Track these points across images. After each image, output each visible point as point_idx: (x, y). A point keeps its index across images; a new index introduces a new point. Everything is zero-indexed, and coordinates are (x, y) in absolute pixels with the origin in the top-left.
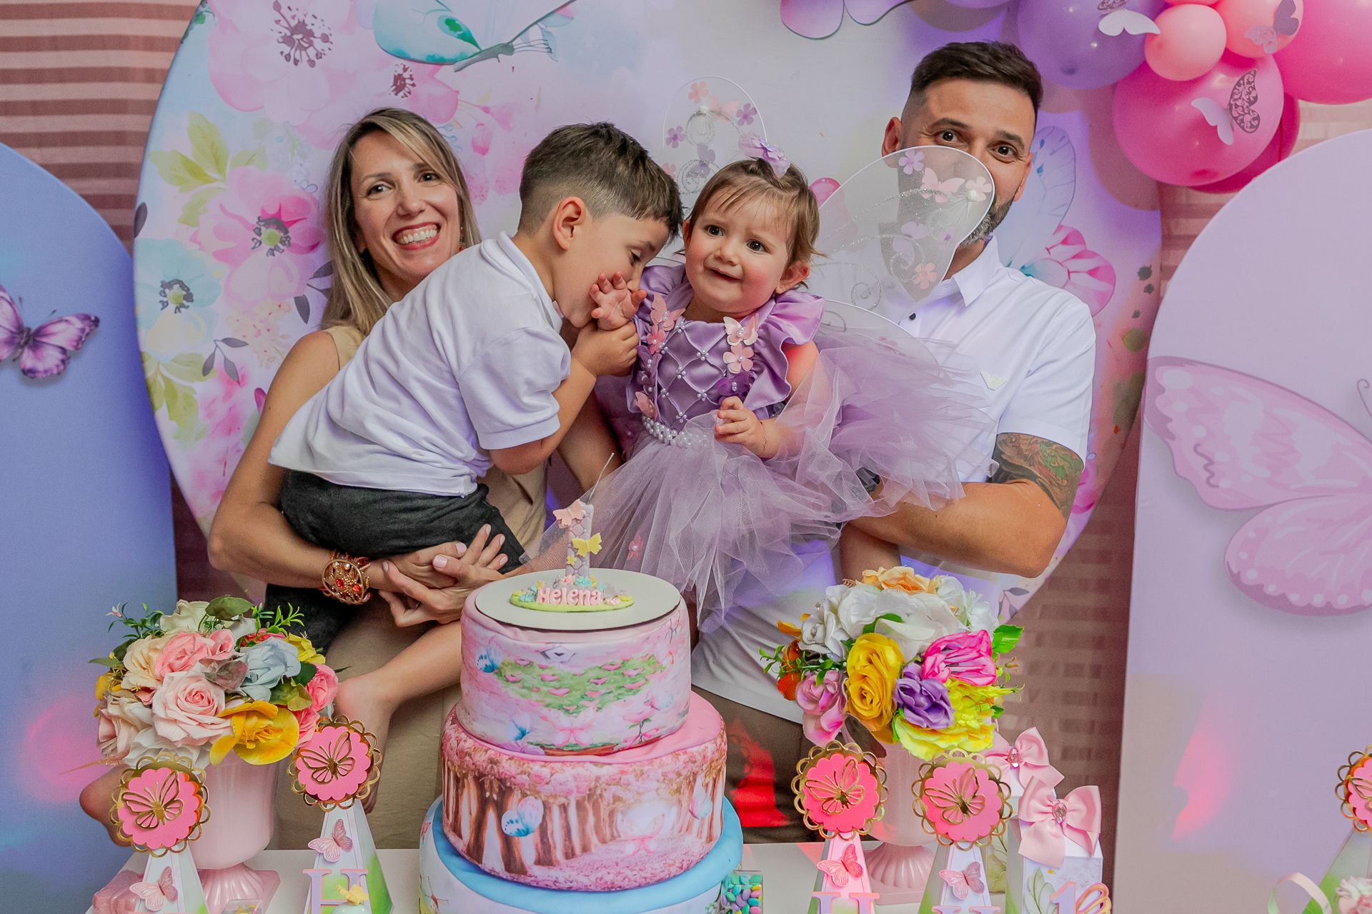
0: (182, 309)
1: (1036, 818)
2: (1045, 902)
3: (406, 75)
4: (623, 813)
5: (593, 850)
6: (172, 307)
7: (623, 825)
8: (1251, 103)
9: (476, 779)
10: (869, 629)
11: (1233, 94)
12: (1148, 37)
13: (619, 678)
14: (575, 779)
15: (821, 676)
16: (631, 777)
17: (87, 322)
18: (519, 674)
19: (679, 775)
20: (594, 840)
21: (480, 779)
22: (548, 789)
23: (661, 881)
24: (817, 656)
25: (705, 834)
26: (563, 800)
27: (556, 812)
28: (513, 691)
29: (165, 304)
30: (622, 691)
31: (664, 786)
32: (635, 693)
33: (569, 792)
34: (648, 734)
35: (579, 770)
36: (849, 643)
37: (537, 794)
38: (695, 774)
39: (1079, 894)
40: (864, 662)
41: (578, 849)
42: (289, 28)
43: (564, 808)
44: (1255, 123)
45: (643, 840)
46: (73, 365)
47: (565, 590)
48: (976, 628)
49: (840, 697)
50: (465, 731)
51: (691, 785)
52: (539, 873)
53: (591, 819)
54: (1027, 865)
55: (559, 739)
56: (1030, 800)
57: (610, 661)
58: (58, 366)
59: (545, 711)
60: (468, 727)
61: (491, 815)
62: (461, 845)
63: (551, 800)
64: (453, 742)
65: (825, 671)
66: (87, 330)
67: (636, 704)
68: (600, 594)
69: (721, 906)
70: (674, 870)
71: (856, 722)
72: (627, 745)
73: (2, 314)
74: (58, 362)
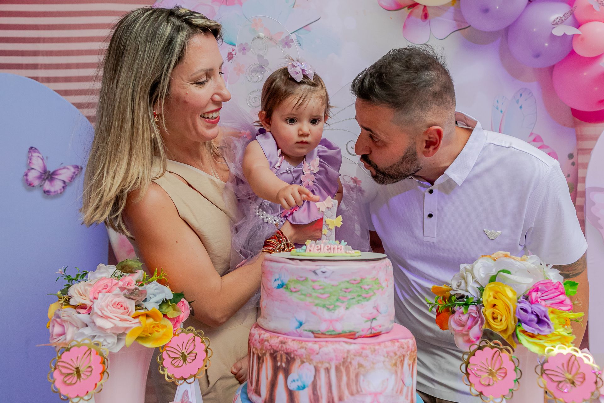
3: (233, 53)
4: (364, 375)
5: (346, 399)
7: (364, 384)
9: (271, 355)
10: (493, 279)
12: (575, 37)
13: (359, 289)
14: (335, 351)
15: (466, 309)
16: (368, 352)
17: (77, 169)
18: (299, 286)
19: (396, 354)
20: (346, 393)
21: (274, 357)
22: (316, 358)
24: (463, 296)
25: (409, 398)
26: (327, 365)
27: (323, 373)
28: (295, 298)
30: (360, 298)
31: (387, 360)
32: (368, 301)
33: (331, 360)
34: (376, 328)
35: (337, 346)
36: (481, 290)
37: (310, 361)
38: (404, 356)
40: (493, 298)
41: (336, 399)
43: (328, 370)
45: (376, 395)
46: (68, 189)
47: (322, 245)
48: (554, 281)
49: (481, 319)
50: (264, 329)
51: (402, 362)
53: (344, 377)
55: (323, 327)
57: (354, 278)
58: (61, 190)
59: (315, 309)
61: (281, 377)
62: (259, 401)
63: (320, 365)
64: (257, 337)
66: (76, 173)
68: (343, 247)
71: (491, 332)
72: (363, 333)
73: (37, 164)
74: (61, 188)
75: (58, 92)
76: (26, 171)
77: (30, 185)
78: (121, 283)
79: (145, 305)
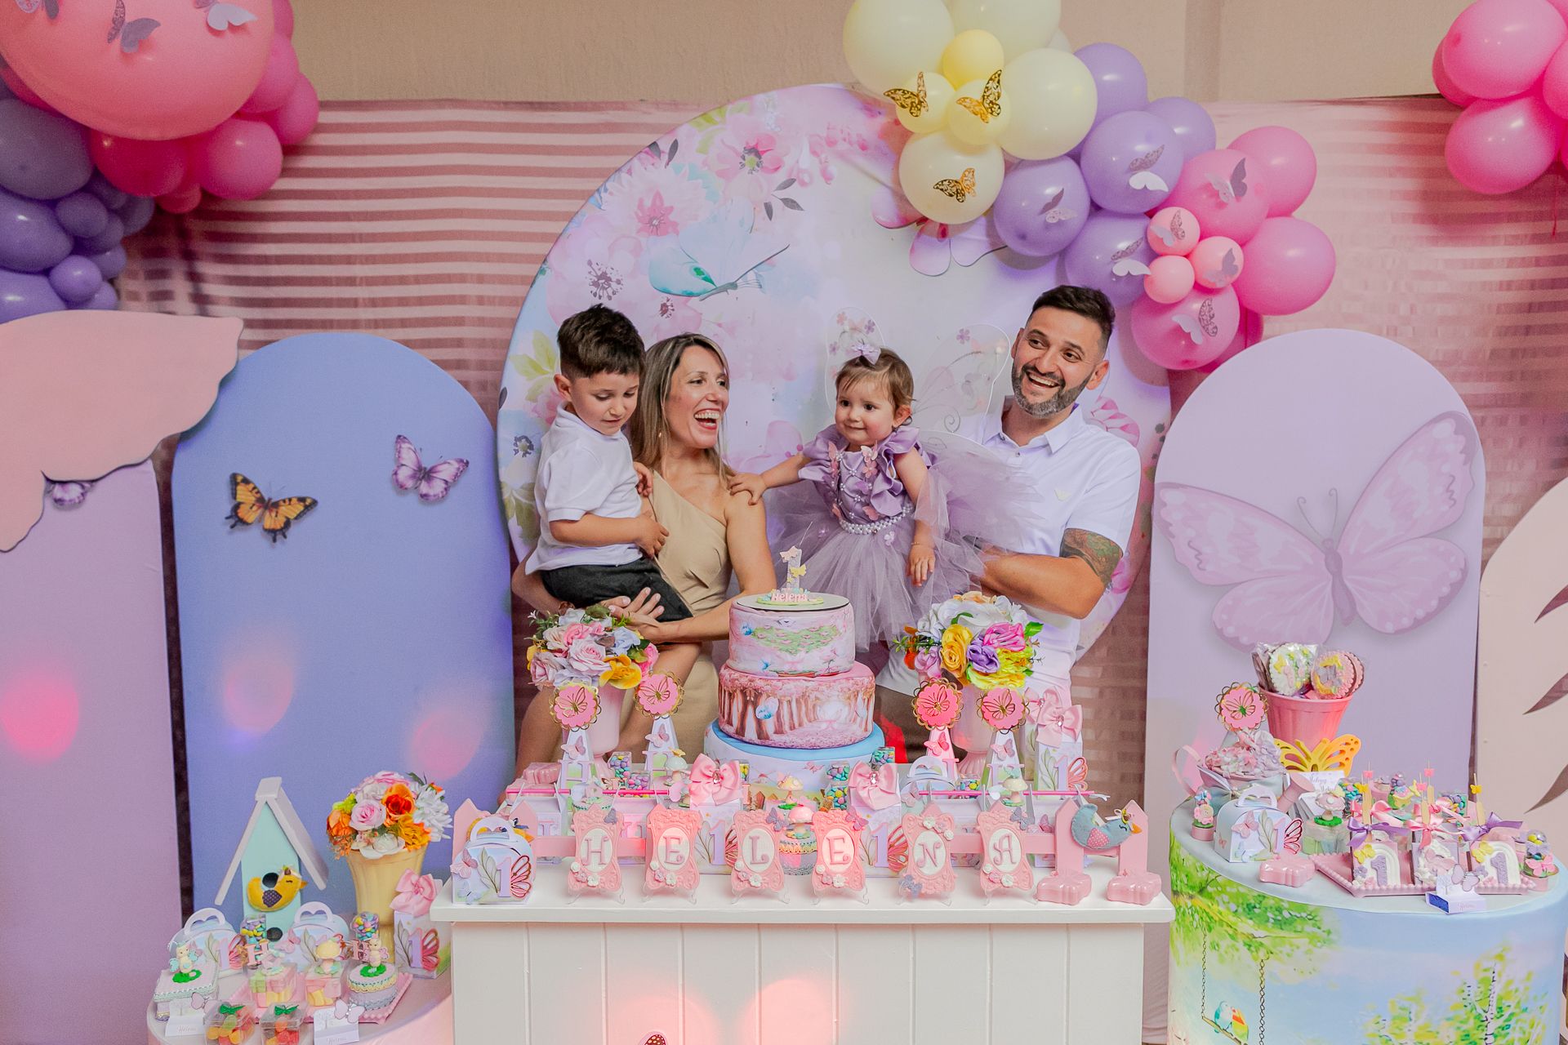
0: (527, 455)
1: (1047, 723)
2: (1051, 767)
3: (668, 304)
4: (820, 707)
5: (805, 726)
6: (521, 453)
7: (820, 713)
8: (1211, 318)
9: (741, 691)
10: (954, 621)
11: (1200, 312)
12: (1145, 276)
13: (817, 636)
14: (795, 687)
15: (928, 650)
16: (824, 688)
17: (461, 464)
18: (765, 634)
19: (850, 691)
20: (805, 720)
21: (743, 692)
22: (780, 693)
23: (840, 746)
24: (925, 638)
25: (864, 727)
26: (789, 698)
27: (785, 704)
28: (761, 643)
29: (516, 452)
30: (819, 643)
31: (841, 697)
32: (826, 645)
33: (793, 694)
34: (832, 668)
35: (798, 683)
36: (943, 631)
37: (775, 695)
38: (858, 692)
39: (1069, 763)
40: (951, 640)
41: (797, 725)
42: (597, 276)
43: (790, 702)
44: (1215, 330)
45: (831, 722)
46: (451, 490)
47: (787, 594)
48: (1016, 622)
49: (939, 659)
50: (732, 670)
51: (856, 697)
52: (776, 739)
53: (804, 709)
54: (1040, 745)
55: (786, 668)
56: (1043, 714)
57: (813, 626)
58: (442, 492)
59: (779, 653)
60: (735, 668)
61: (750, 709)
62: (731, 730)
63: (783, 699)
64: (727, 676)
65: (930, 646)
66: (461, 469)
67: (826, 651)
68: (806, 598)
69: (873, 765)
70: (847, 741)
71: (947, 672)
72: (822, 673)
73: (409, 458)
74: (443, 490)
75: (436, 362)
76: (395, 468)
77: (401, 487)
78: (591, 629)
79: (614, 650)
